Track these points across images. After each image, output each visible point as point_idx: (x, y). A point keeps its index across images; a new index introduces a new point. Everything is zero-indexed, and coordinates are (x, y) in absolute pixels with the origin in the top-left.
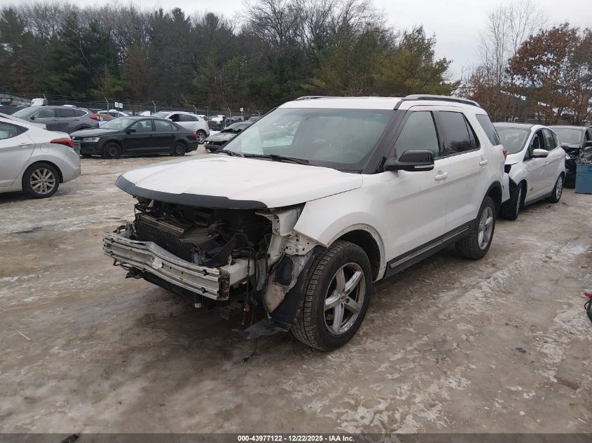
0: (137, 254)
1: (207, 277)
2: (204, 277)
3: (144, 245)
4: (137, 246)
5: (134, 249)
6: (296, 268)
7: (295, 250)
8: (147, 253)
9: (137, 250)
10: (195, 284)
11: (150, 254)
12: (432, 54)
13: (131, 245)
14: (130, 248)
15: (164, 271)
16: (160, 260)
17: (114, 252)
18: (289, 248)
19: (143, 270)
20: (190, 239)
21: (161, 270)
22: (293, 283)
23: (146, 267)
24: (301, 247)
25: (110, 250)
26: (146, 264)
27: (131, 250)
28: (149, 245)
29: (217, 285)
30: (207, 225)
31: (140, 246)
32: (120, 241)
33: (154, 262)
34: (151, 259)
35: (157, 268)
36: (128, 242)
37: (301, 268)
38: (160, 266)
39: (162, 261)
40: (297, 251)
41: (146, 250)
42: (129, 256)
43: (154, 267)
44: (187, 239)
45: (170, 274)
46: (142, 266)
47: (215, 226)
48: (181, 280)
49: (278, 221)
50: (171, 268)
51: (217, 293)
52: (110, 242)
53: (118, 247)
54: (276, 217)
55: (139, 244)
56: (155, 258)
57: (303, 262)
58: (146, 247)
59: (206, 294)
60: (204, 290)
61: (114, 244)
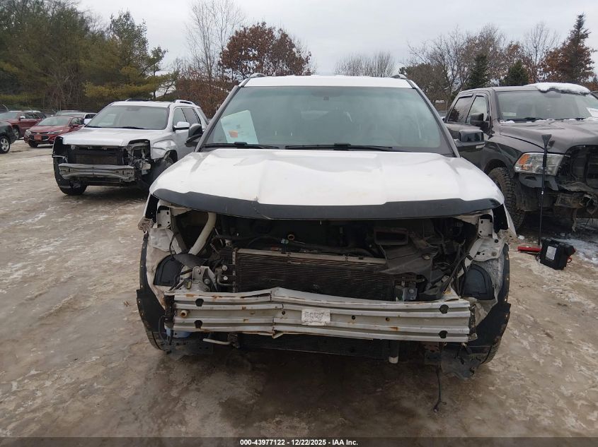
1: (450, 314)
2: (444, 316)
3: (267, 295)
4: (253, 299)
5: (249, 307)
6: (493, 276)
7: (490, 255)
8: (273, 306)
9: (255, 307)
11: (280, 306)
12: (144, 42)
13: (242, 300)
14: (240, 307)
15: (345, 324)
16: (323, 310)
17: (204, 320)
18: (481, 254)
19: (274, 335)
20: (398, 267)
21: (333, 324)
22: (496, 295)
23: (278, 328)
24: (498, 249)
25: (193, 320)
26: (276, 324)
27: (244, 309)
28: (275, 294)
29: (467, 321)
30: (403, 243)
31: (259, 298)
32: (218, 300)
33: (303, 316)
34: (280, 314)
35: (323, 324)
36: (237, 296)
37: (500, 274)
38: (326, 320)
39: (329, 311)
40: (494, 254)
41: (271, 302)
42: (240, 320)
43: (310, 324)
44: (394, 269)
45: (351, 325)
46: (269, 329)
47: (422, 243)
48: (395, 330)
49: (482, 222)
50: (353, 317)
51: (468, 333)
52: (194, 307)
53: (211, 310)
54: (482, 217)
55: (257, 296)
56: (305, 310)
57: (499, 266)
58: (269, 297)
59: (448, 339)
60: (443, 334)
61: (204, 307)
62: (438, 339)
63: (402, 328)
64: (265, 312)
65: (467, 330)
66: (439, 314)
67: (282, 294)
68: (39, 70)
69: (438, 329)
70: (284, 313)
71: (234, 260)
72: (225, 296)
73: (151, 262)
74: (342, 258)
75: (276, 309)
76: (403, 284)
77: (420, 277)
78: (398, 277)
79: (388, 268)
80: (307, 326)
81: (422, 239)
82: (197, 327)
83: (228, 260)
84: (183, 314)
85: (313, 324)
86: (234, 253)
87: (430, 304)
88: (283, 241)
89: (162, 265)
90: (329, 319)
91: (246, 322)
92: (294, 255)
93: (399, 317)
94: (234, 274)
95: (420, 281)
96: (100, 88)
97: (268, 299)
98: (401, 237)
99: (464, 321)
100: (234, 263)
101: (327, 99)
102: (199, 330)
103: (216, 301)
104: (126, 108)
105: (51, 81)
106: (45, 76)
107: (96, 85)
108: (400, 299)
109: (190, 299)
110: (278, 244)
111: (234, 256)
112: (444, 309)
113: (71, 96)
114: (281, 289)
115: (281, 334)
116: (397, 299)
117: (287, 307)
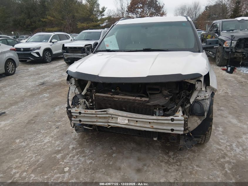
0: (100, 118)
1: (175, 122)
2: (173, 123)
3: (105, 111)
4: (100, 113)
5: (98, 116)
6: (205, 106)
7: (203, 97)
8: (107, 116)
9: (101, 116)
10: (165, 128)
11: (110, 116)
13: (95, 113)
14: (95, 115)
15: (133, 124)
16: (125, 118)
17: (82, 120)
18: (199, 96)
19: (108, 126)
20: (154, 102)
21: (129, 123)
22: (206, 114)
23: (109, 124)
24: (207, 94)
25: (78, 119)
26: (109, 122)
27: (96, 116)
28: (109, 111)
29: (183, 125)
30: (158, 92)
31: (102, 112)
32: (86, 112)
33: (118, 120)
34: (111, 119)
35: (125, 124)
36: (93, 111)
37: (208, 106)
38: (126, 122)
39: (127, 118)
40: (205, 97)
41: (107, 114)
42: (95, 120)
43: (120, 123)
44: (152, 103)
45: (135, 125)
46: (106, 124)
47: (166, 92)
48: (152, 127)
49: (198, 83)
50: (137, 121)
51: (183, 130)
52: (78, 115)
53: (84, 116)
54: (197, 81)
55: (102, 111)
56: (119, 118)
57: (208, 102)
58: (106, 112)
59: (174, 132)
60: (172, 130)
61: (82, 115)
62: (170, 132)
63: (155, 126)
64: (105, 118)
65: (183, 129)
66: (170, 122)
67: (111, 111)
68: (61, 18)
69: (170, 128)
70: (112, 118)
71: (94, 97)
72: (90, 111)
73: (71, 97)
74: (134, 98)
75: (109, 117)
76: (158, 109)
77: (163, 106)
78: (155, 106)
79: (149, 103)
80: (119, 124)
81: (166, 90)
82: (80, 122)
83: (92, 97)
84: (74, 117)
85: (122, 123)
86: (93, 95)
87: (166, 117)
88: (112, 90)
89: (74, 98)
90: (128, 122)
91: (97, 121)
92: (115, 96)
93: (154, 122)
94: (94, 103)
95: (163, 108)
96: (83, 24)
97: (106, 113)
98: (157, 90)
99: (182, 125)
100: (94, 99)
101: (146, 28)
102: (80, 123)
103: (86, 113)
104: (87, 33)
105: (65, 22)
106: (62, 20)
107: (82, 23)
108: (156, 115)
109: (76, 112)
110: (111, 92)
111: (94, 96)
112: (172, 120)
113: (72, 28)
114: (111, 109)
115: (110, 126)
116: (154, 115)
117: (113, 116)
